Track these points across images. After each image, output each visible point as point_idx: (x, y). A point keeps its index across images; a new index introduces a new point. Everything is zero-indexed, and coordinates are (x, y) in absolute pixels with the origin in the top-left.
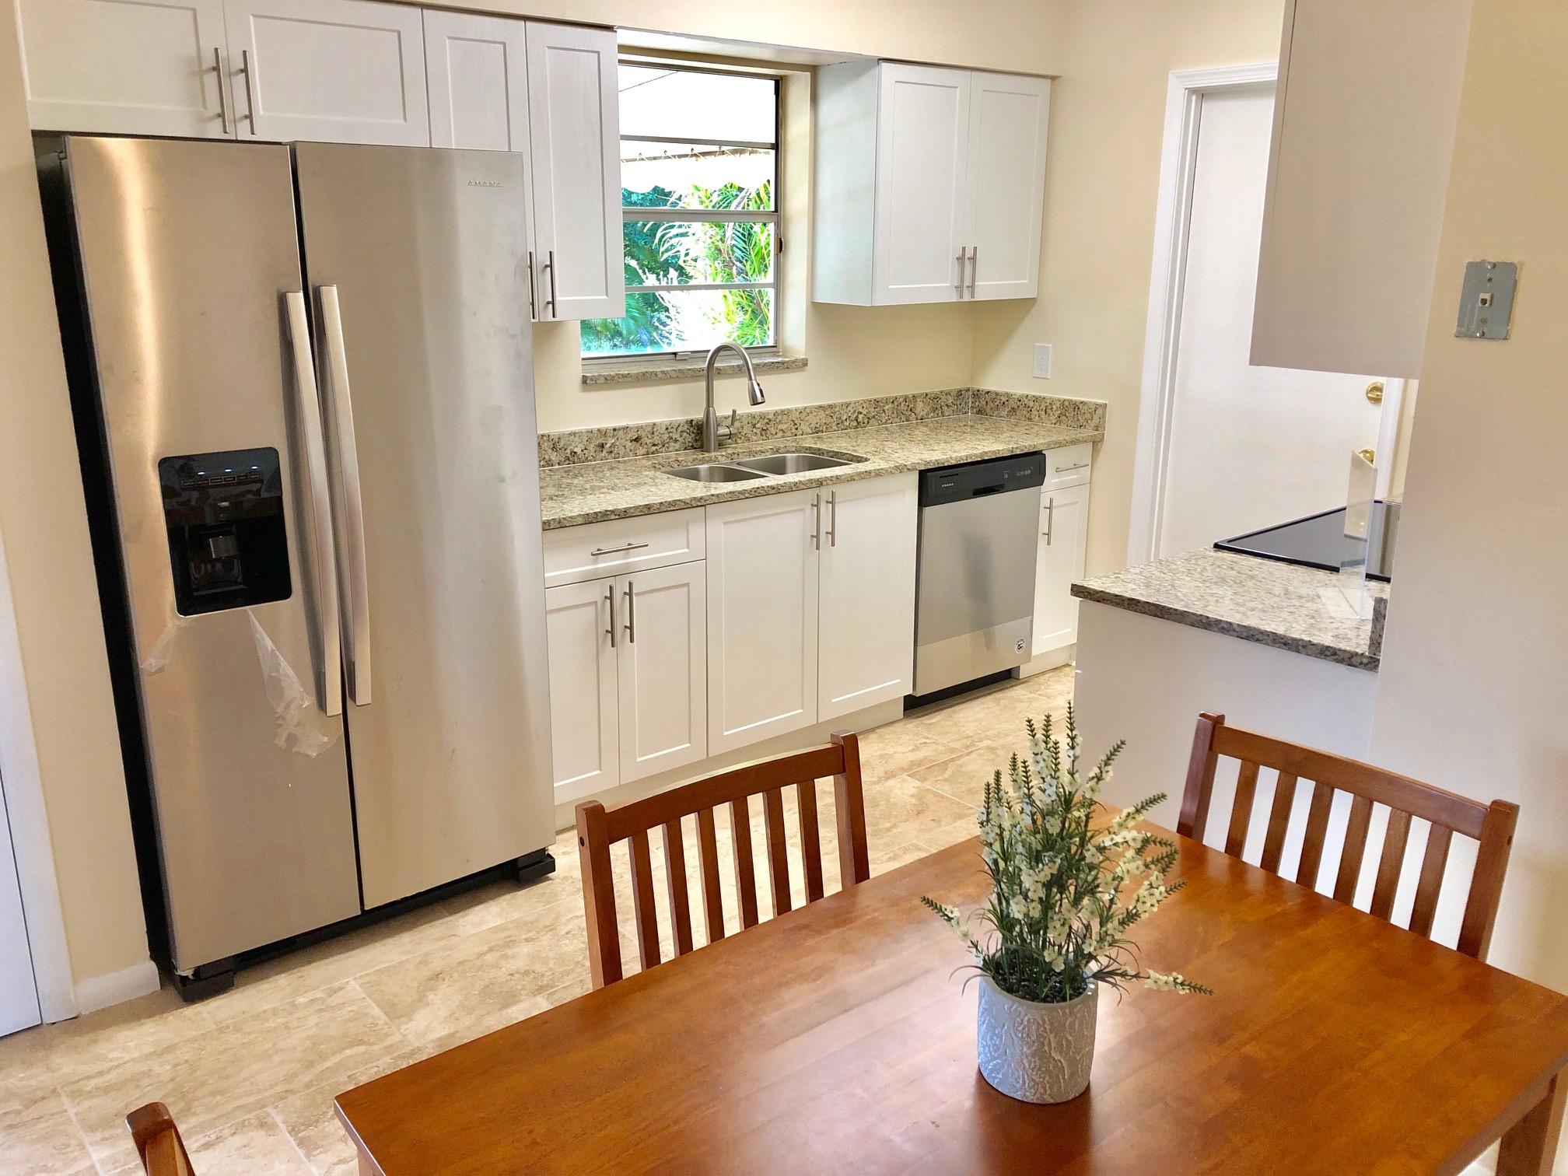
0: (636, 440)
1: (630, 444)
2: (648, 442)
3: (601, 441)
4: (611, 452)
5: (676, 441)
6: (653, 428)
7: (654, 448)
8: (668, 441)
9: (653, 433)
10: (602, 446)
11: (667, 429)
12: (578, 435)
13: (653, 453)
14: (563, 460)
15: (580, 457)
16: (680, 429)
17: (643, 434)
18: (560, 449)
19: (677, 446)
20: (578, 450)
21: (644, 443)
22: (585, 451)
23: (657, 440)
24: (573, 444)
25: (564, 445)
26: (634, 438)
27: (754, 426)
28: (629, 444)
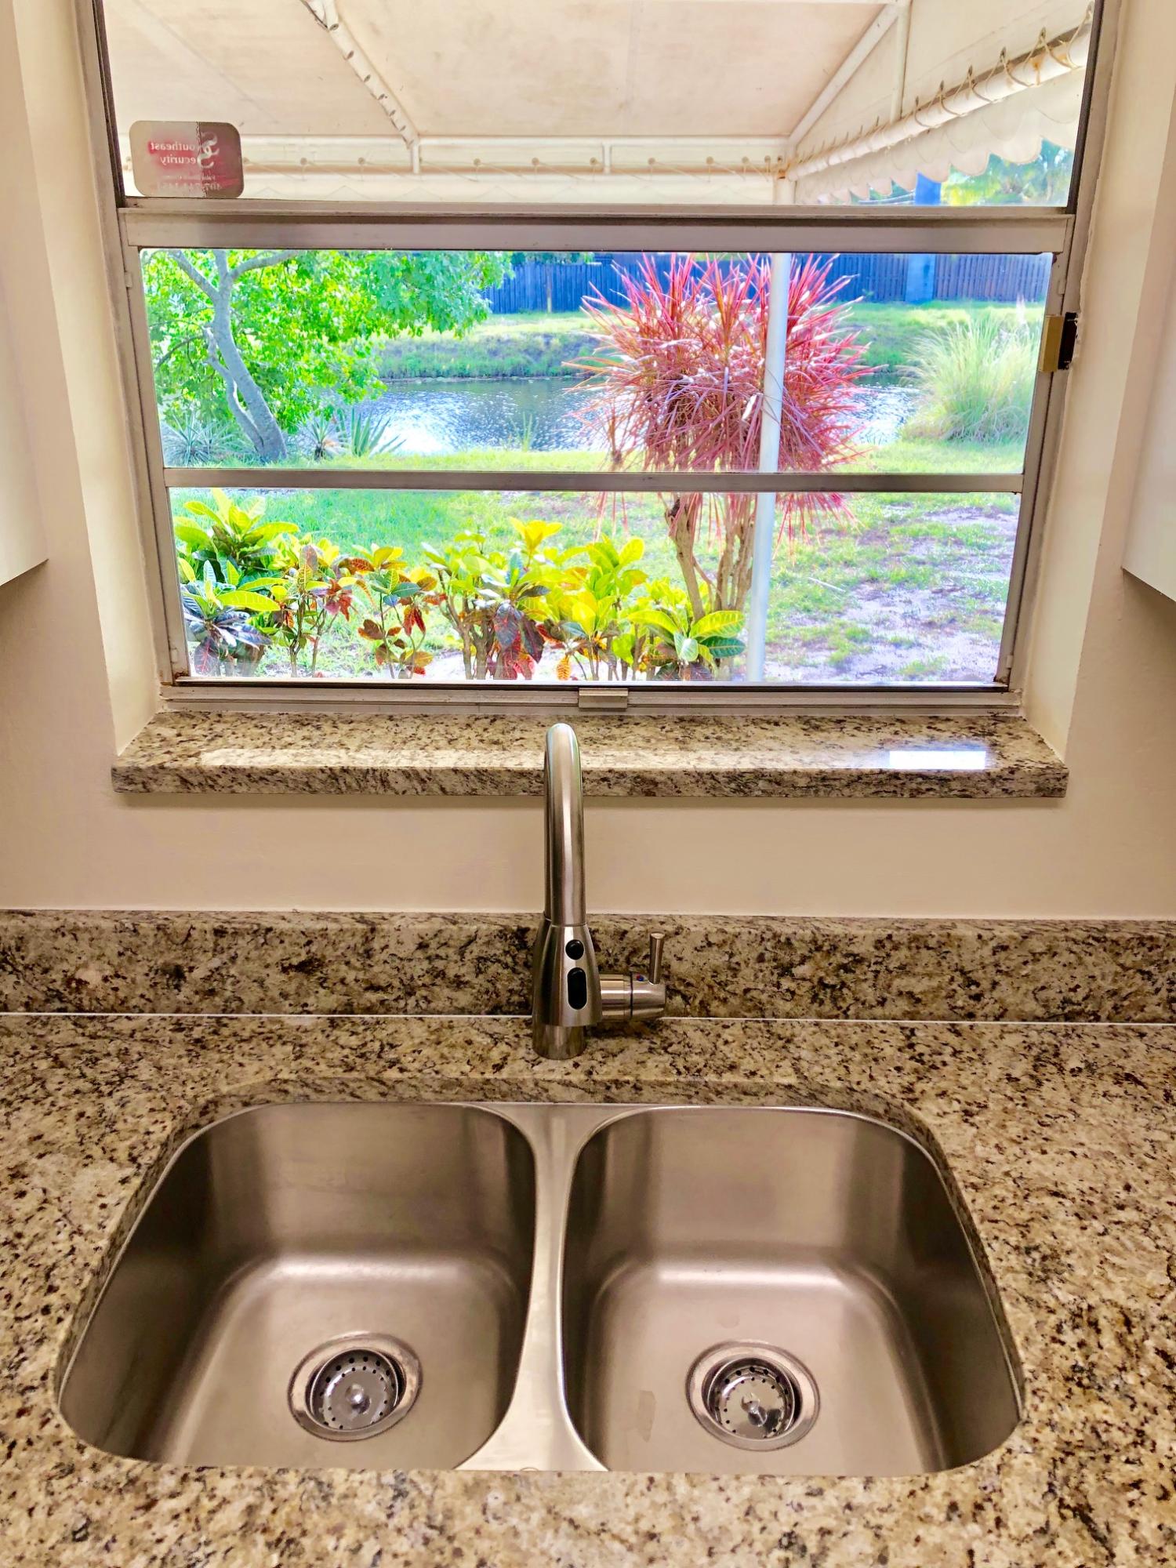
0: (307, 967)
1: (283, 977)
2: (351, 976)
3: (173, 957)
4: (212, 993)
5: (459, 983)
6: (367, 940)
7: (373, 997)
8: (427, 980)
9: (368, 954)
10: (177, 974)
11: (422, 946)
12: (87, 936)
13: (369, 1010)
14: (41, 997)
15: (100, 995)
16: (475, 950)
17: (330, 953)
18: (26, 967)
19: (464, 998)
20: (92, 976)
21: (333, 977)
22: (117, 982)
23: (381, 972)
24: (73, 958)
25: (40, 957)
26: (295, 961)
27: (786, 970)
28: (275, 978)
